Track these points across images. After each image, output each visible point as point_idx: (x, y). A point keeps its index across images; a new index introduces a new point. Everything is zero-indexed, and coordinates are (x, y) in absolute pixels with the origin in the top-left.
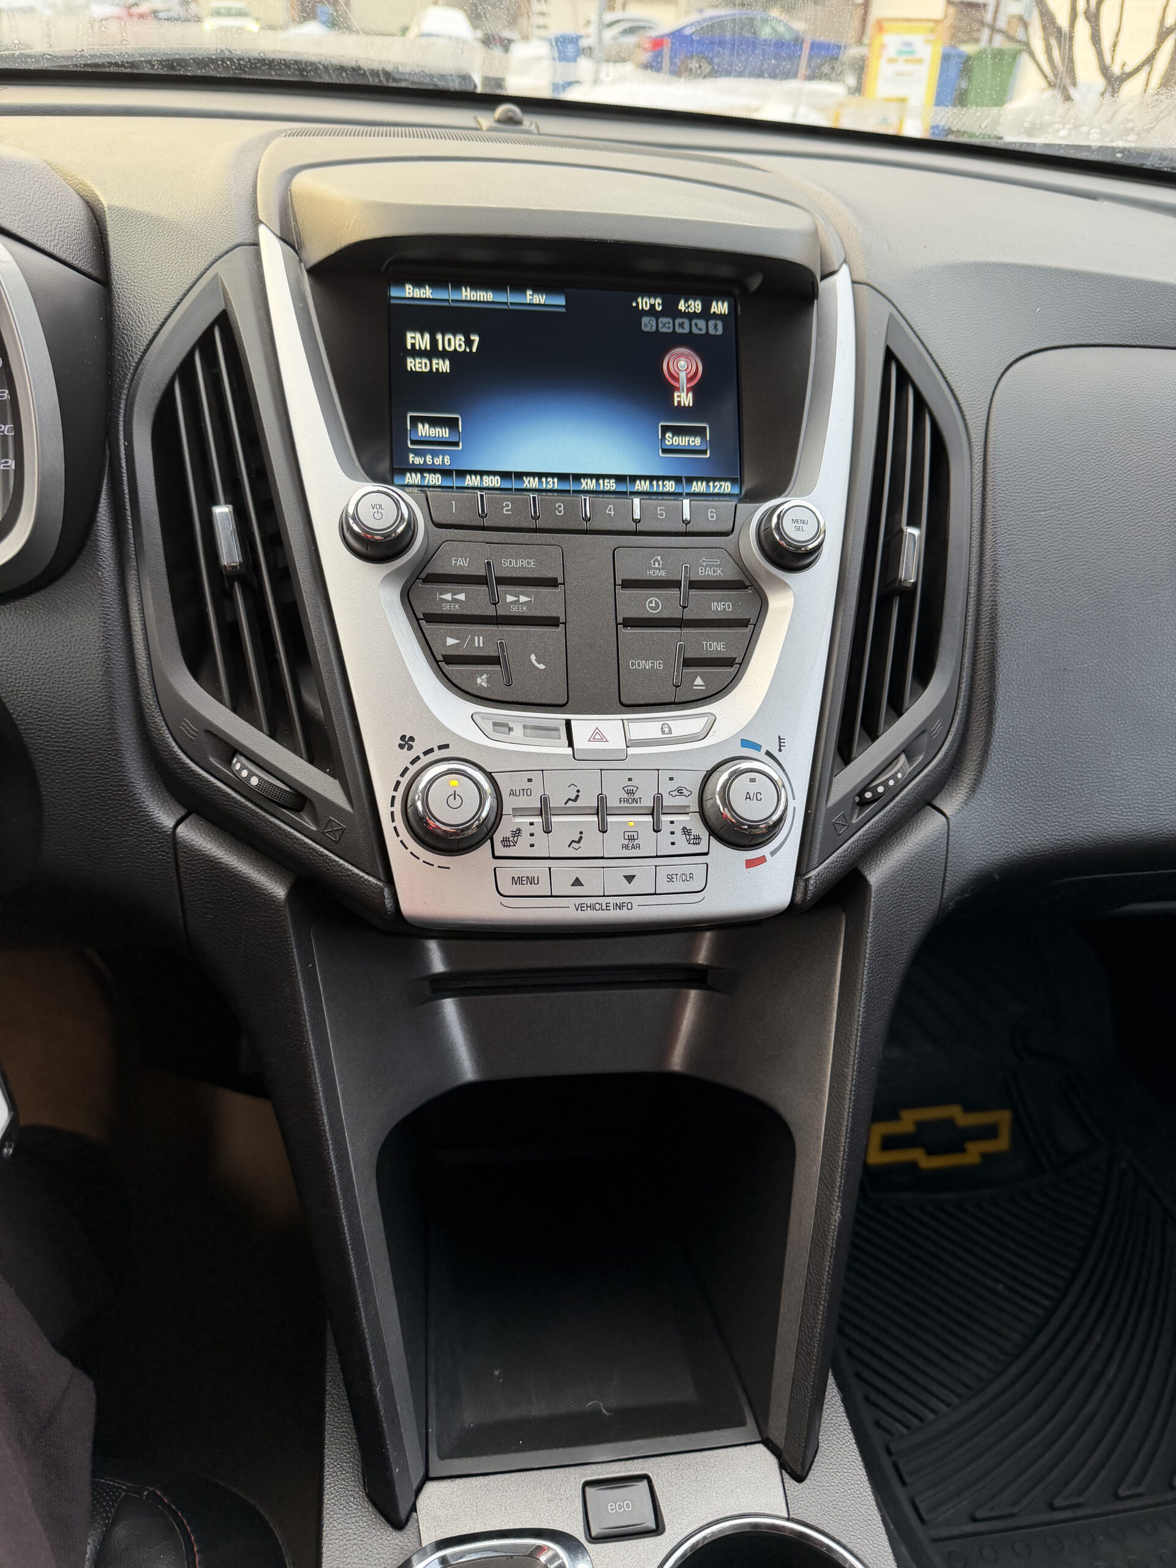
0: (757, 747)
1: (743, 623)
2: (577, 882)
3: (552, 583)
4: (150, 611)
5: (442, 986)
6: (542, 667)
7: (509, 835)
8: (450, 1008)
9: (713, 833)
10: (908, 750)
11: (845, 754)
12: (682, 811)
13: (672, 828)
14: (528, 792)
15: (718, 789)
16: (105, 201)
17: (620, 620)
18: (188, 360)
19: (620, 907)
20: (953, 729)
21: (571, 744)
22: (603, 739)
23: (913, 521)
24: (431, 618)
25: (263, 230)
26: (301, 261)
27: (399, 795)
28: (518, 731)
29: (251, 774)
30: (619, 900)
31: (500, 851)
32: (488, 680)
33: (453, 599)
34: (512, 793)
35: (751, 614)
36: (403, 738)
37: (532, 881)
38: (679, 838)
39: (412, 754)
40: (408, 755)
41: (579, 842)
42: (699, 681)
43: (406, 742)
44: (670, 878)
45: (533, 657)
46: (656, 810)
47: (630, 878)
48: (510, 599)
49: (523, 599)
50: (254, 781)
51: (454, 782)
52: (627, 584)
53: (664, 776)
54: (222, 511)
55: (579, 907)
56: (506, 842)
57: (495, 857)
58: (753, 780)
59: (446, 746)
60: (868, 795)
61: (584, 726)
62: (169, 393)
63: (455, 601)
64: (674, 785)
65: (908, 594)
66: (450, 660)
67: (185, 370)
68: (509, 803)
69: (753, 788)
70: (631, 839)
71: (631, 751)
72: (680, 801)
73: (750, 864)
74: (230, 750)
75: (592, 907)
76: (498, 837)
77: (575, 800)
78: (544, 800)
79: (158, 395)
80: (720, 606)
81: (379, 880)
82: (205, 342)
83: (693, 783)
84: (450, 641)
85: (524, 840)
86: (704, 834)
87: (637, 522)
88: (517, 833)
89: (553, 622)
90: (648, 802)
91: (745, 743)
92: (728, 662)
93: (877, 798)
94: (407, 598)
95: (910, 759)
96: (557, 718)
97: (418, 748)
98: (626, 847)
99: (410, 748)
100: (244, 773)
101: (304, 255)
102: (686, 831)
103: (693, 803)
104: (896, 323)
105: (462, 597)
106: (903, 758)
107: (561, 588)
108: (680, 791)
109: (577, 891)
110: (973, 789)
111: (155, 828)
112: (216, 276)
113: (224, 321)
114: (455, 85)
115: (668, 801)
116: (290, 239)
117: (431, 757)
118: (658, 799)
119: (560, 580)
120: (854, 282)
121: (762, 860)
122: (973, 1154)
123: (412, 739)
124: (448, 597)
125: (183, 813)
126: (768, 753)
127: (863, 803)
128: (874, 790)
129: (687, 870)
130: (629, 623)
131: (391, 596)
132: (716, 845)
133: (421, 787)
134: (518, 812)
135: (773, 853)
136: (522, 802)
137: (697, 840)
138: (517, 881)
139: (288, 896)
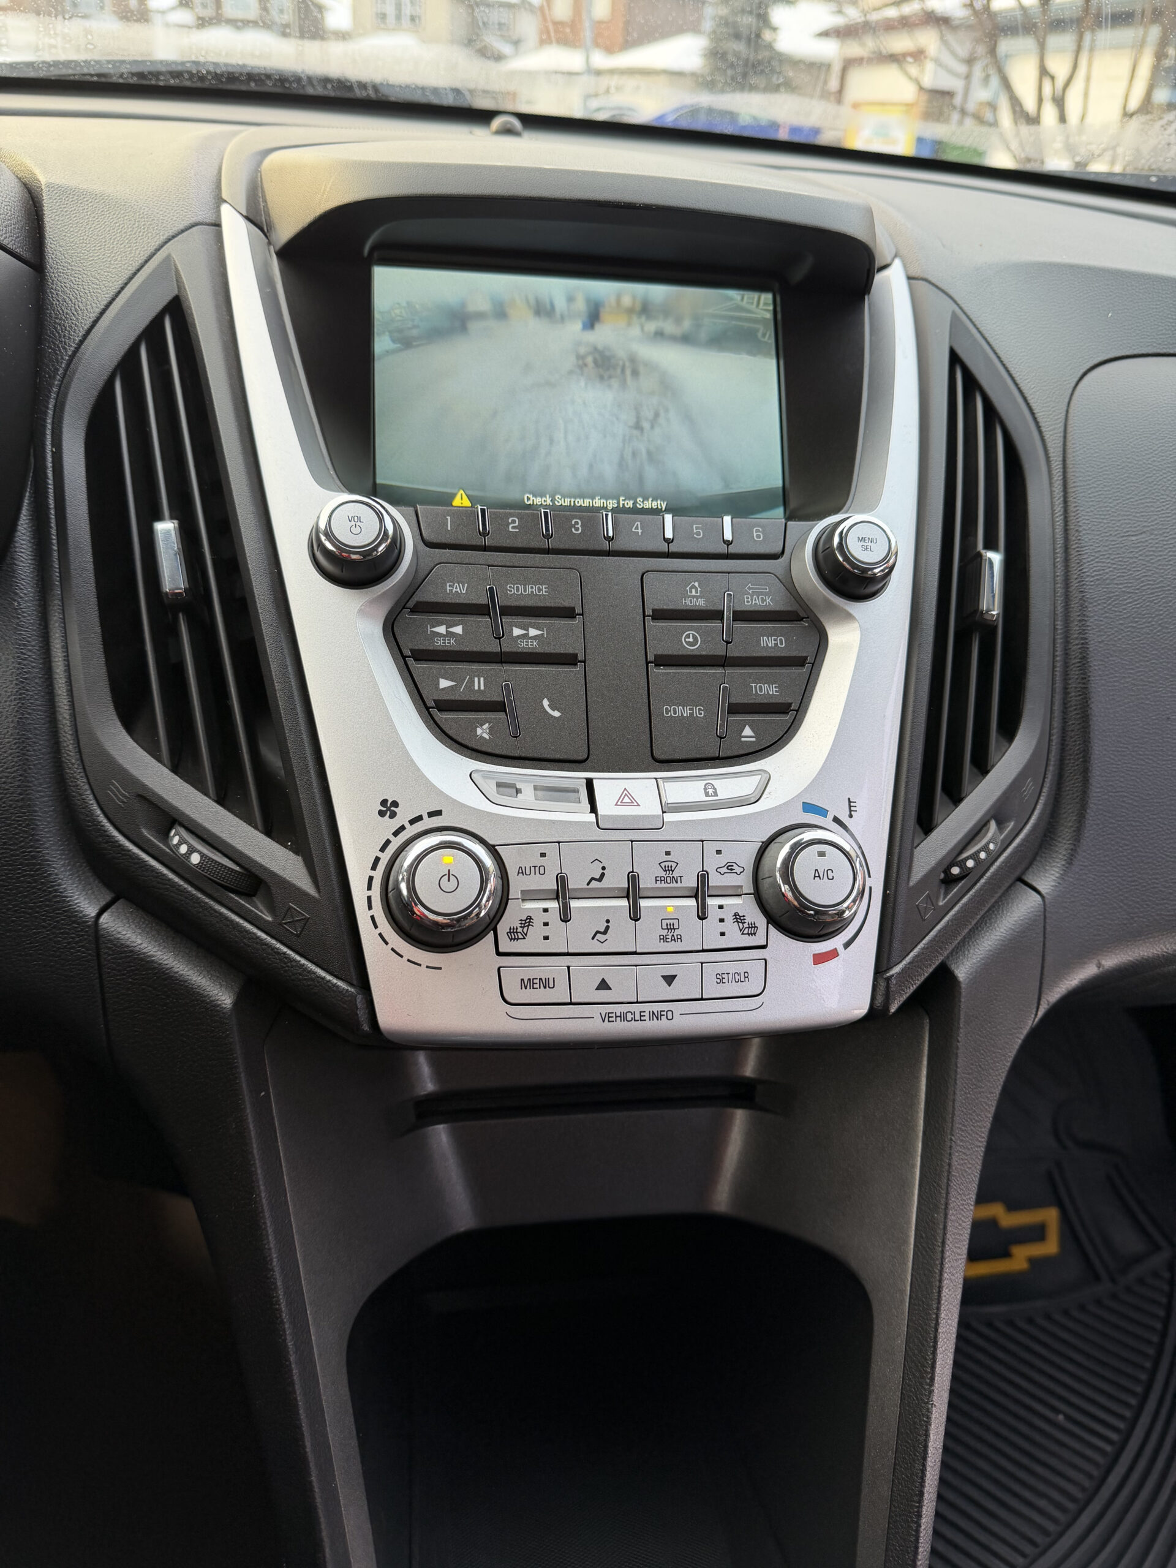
0: (823, 812)
1: (800, 662)
2: (603, 985)
3: (568, 613)
4: (76, 649)
5: (431, 1109)
6: (556, 714)
7: (517, 924)
8: (441, 1136)
9: (772, 920)
10: (998, 814)
11: (926, 824)
12: (735, 892)
13: (721, 914)
14: (540, 870)
15: (778, 865)
16: (43, 178)
17: (651, 658)
18: (132, 354)
19: (658, 1016)
20: (1045, 790)
21: (594, 809)
22: (633, 803)
23: (991, 545)
24: (421, 656)
25: (225, 209)
26: (269, 243)
27: (378, 875)
28: (528, 794)
29: (192, 850)
30: (656, 1008)
31: (505, 945)
32: (491, 730)
33: (447, 632)
34: (521, 871)
35: (808, 651)
36: (384, 802)
37: (545, 984)
38: (731, 927)
39: (396, 823)
40: (389, 825)
41: (605, 932)
42: (747, 731)
43: (388, 808)
44: (720, 979)
45: (546, 703)
46: (701, 892)
47: (669, 979)
48: (517, 632)
49: (533, 632)
50: (195, 859)
51: (448, 858)
52: (660, 615)
53: (711, 848)
54: (166, 528)
55: (607, 1017)
56: (513, 934)
57: (499, 954)
58: (822, 854)
59: (439, 813)
60: (955, 871)
61: (610, 787)
62: (108, 388)
63: (450, 634)
64: (722, 860)
65: (988, 629)
66: (445, 706)
67: (128, 365)
68: (517, 885)
69: (822, 864)
70: (671, 929)
71: (668, 817)
72: (731, 880)
73: (819, 959)
74: (167, 819)
75: (623, 1017)
76: (503, 928)
77: (600, 879)
78: (562, 880)
79: (94, 393)
80: (771, 642)
81: (351, 984)
82: (152, 333)
83: (745, 856)
84: (444, 683)
85: (536, 932)
86: (761, 921)
87: (669, 541)
88: (528, 922)
89: (570, 660)
90: (691, 882)
91: (808, 808)
92: (781, 709)
93: (965, 874)
94: (391, 630)
95: (1000, 824)
96: (576, 778)
97: (403, 815)
98: (664, 939)
99: (393, 815)
100: (183, 849)
101: (273, 237)
102: (738, 918)
103: (744, 881)
104: (959, 323)
105: (458, 630)
106: (993, 825)
107: (578, 621)
108: (730, 868)
109: (603, 996)
110: (1070, 861)
111: (73, 917)
112: (168, 258)
113: (176, 309)
115: (715, 880)
116: (258, 220)
117: (419, 827)
118: (703, 877)
119: (578, 610)
120: (909, 278)
121: (833, 954)
122: (1020, 1258)
123: (395, 804)
124: (442, 629)
125: (108, 897)
126: (836, 820)
127: (949, 881)
128: (962, 864)
129: (740, 967)
130: (663, 661)
131: (374, 629)
132: (777, 938)
133: (407, 863)
134: (528, 895)
135: (847, 945)
136: (534, 882)
137: (752, 930)
138: (527, 984)
139: (236, 1004)
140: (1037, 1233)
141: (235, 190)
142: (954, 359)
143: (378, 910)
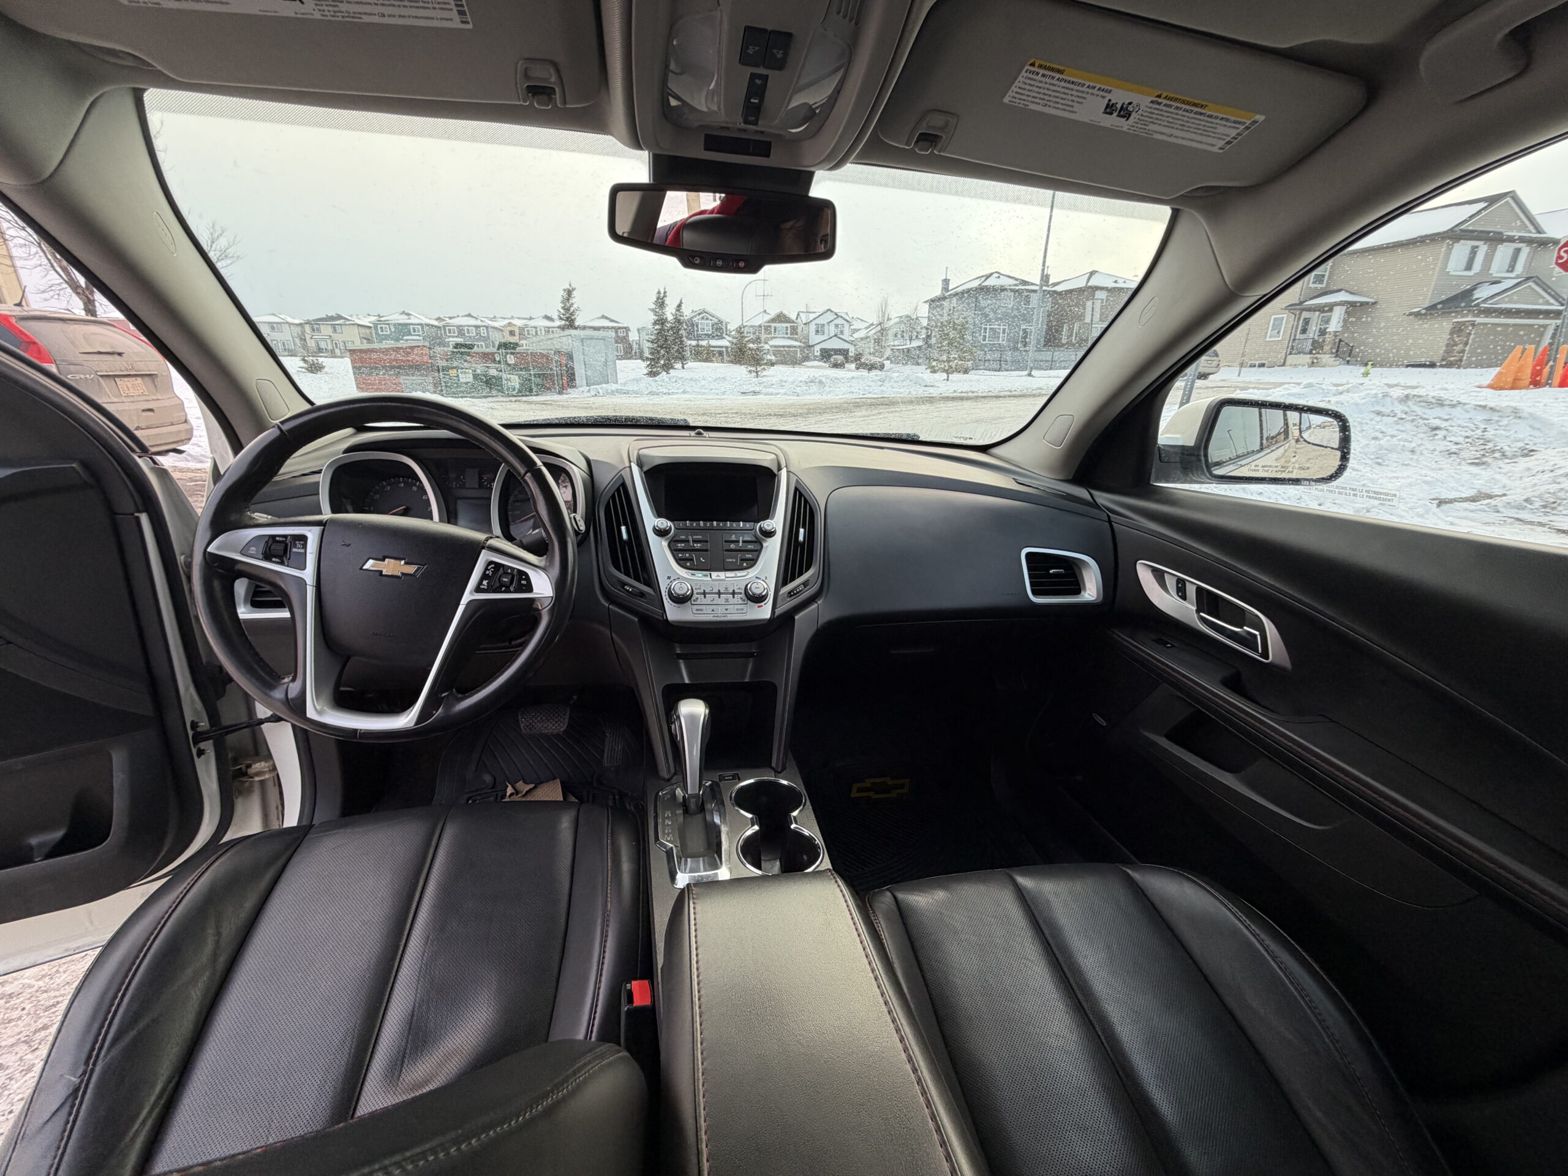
0: (760, 579)
1: (756, 551)
2: (713, 610)
3: (707, 542)
4: (604, 556)
5: (680, 656)
6: (704, 561)
7: (695, 599)
8: (682, 663)
9: (748, 599)
10: (805, 584)
11: (785, 583)
12: (741, 593)
13: (738, 597)
14: (700, 589)
15: (750, 589)
16: (591, 458)
17: (724, 550)
18: (614, 494)
19: (724, 617)
20: (819, 581)
21: (711, 578)
22: (719, 577)
23: (803, 527)
24: (675, 550)
25: (633, 463)
26: (642, 470)
27: (668, 590)
28: (698, 575)
29: (629, 589)
30: (724, 615)
31: (693, 603)
32: (690, 564)
33: (680, 546)
34: (696, 589)
35: (759, 548)
37: (701, 610)
38: (739, 599)
40: (669, 581)
41: (713, 601)
42: (745, 564)
43: (669, 578)
44: (738, 610)
45: (702, 559)
46: (734, 593)
47: (727, 610)
48: (695, 545)
49: (698, 545)
51: (680, 585)
52: (726, 541)
53: (735, 585)
54: (623, 528)
55: (714, 617)
56: (694, 601)
57: (692, 605)
59: (678, 578)
60: (793, 594)
61: (714, 574)
62: (609, 502)
64: (738, 588)
65: (802, 544)
66: (681, 559)
67: (613, 496)
68: (695, 593)
69: (757, 586)
70: (727, 600)
71: (727, 580)
72: (739, 591)
73: (759, 607)
74: (624, 584)
75: (717, 617)
76: (692, 599)
77: (712, 591)
78: (704, 591)
79: (606, 503)
80: (750, 547)
81: (662, 611)
82: (618, 490)
83: (743, 587)
84: (680, 555)
85: (699, 600)
86: (746, 599)
87: (728, 527)
88: (697, 598)
89: (707, 550)
90: (731, 591)
91: (757, 578)
92: (752, 560)
93: (795, 596)
94: (669, 545)
95: (805, 587)
96: (708, 573)
97: (672, 579)
98: (726, 602)
100: (627, 589)
101: (643, 468)
102: (741, 598)
103: (743, 591)
104: (798, 481)
105: (683, 545)
106: (802, 586)
107: (709, 543)
109: (713, 613)
110: (825, 598)
111: (603, 607)
112: (621, 474)
113: (624, 485)
114: (681, 423)
115: (736, 591)
116: (640, 465)
117: (675, 582)
118: (734, 591)
120: (787, 473)
121: (761, 606)
122: (894, 794)
125: (610, 603)
126: (762, 580)
127: (791, 596)
128: (795, 593)
129: (742, 608)
130: (726, 550)
131: (666, 544)
132: (749, 602)
133: (673, 590)
134: (697, 594)
135: (766, 604)
136: (699, 591)
137: (744, 601)
138: (697, 610)
139: (639, 621)
140: (902, 786)
141: (634, 458)
142: (796, 489)
143: (667, 593)
